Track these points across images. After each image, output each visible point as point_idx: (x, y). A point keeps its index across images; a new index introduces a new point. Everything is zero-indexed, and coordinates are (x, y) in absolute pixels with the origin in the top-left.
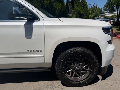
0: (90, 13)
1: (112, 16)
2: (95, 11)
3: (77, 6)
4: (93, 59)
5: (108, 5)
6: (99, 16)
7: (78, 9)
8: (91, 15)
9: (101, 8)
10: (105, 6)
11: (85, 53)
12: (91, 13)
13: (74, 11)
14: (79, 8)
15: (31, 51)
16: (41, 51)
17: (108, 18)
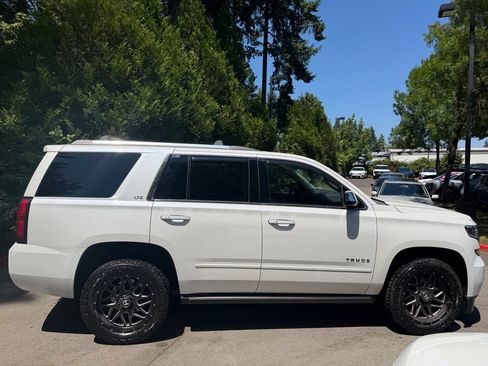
0: (339, 147)
1: (415, 164)
2: (357, 139)
3: (299, 123)
4: (455, 281)
5: (404, 130)
6: (371, 158)
7: (304, 131)
8: (342, 156)
9: (382, 136)
10: (394, 132)
11: (442, 269)
12: (344, 147)
13: (291, 139)
14: (307, 130)
15: (352, 260)
16: (368, 261)
17: (403, 167)
